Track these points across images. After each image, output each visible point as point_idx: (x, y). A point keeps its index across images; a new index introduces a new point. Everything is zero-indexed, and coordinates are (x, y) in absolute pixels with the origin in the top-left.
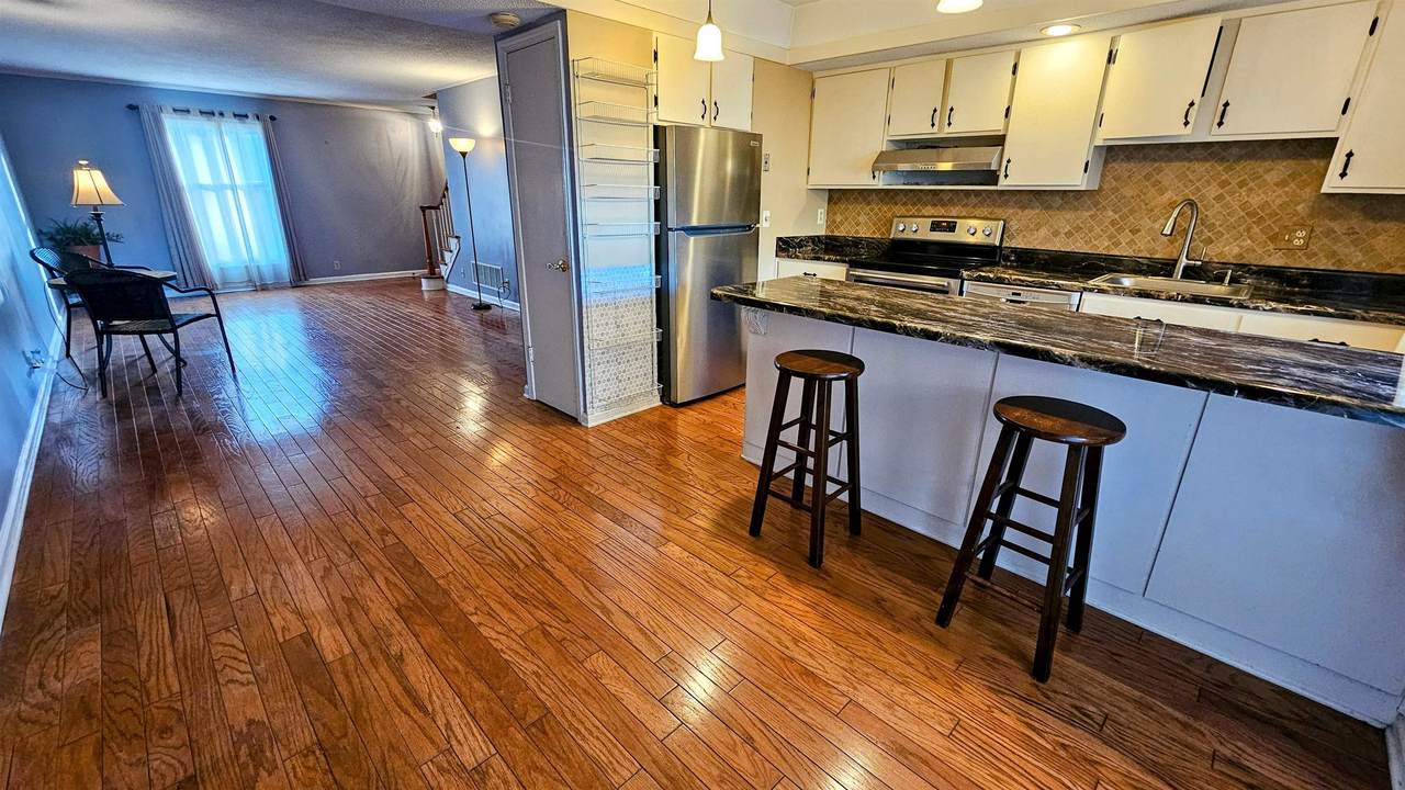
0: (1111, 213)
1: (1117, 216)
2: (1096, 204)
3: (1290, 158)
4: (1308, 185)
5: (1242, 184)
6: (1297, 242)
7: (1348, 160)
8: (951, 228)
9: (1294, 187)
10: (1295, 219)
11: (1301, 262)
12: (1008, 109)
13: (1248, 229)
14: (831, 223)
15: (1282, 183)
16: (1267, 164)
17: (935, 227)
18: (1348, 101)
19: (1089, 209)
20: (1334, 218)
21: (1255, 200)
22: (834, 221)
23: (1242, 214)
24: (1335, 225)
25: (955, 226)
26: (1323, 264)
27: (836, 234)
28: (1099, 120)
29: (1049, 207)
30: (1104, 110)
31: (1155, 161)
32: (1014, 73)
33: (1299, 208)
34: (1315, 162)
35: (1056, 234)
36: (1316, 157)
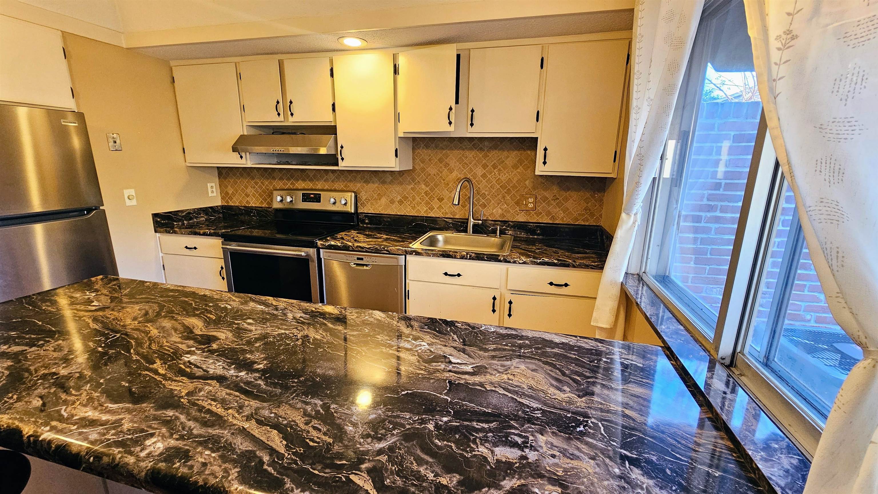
0: (423, 186)
1: (428, 189)
2: (413, 180)
3: (516, 149)
4: (529, 167)
5: (494, 167)
6: (531, 206)
7: (545, 153)
8: (317, 199)
9: (522, 169)
10: (526, 190)
11: (534, 219)
12: (334, 105)
13: (504, 197)
14: (224, 195)
15: (515, 167)
16: (505, 153)
17: (306, 198)
18: (538, 112)
19: (410, 183)
20: (546, 189)
21: (504, 177)
22: (227, 193)
23: (498, 187)
24: (547, 194)
25: (320, 197)
26: (546, 220)
27: (231, 204)
28: (397, 117)
29: (384, 182)
30: (399, 110)
31: (443, 149)
32: (332, 75)
33: (527, 182)
34: (529, 152)
35: (392, 202)
36: (528, 149)
